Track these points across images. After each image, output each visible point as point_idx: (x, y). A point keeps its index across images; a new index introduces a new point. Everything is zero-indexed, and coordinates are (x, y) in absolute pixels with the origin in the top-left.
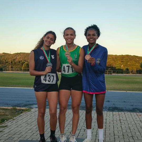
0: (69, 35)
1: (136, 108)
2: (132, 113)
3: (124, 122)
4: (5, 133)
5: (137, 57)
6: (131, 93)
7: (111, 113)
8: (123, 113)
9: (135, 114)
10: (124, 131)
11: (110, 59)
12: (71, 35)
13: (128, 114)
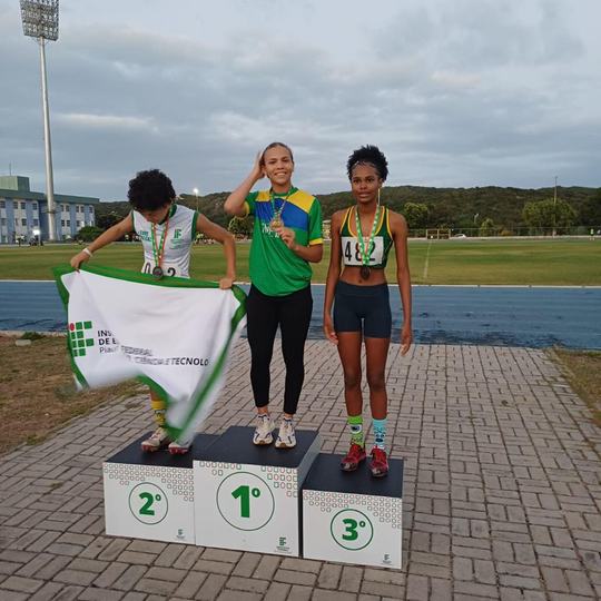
0: (279, 161)
1: (497, 334)
2: (481, 348)
3: (457, 374)
4: (144, 410)
5: (517, 191)
6: (488, 291)
7: (426, 347)
8: (458, 347)
9: (489, 349)
10: (452, 401)
11: (447, 198)
12: (284, 160)
13: (470, 350)
